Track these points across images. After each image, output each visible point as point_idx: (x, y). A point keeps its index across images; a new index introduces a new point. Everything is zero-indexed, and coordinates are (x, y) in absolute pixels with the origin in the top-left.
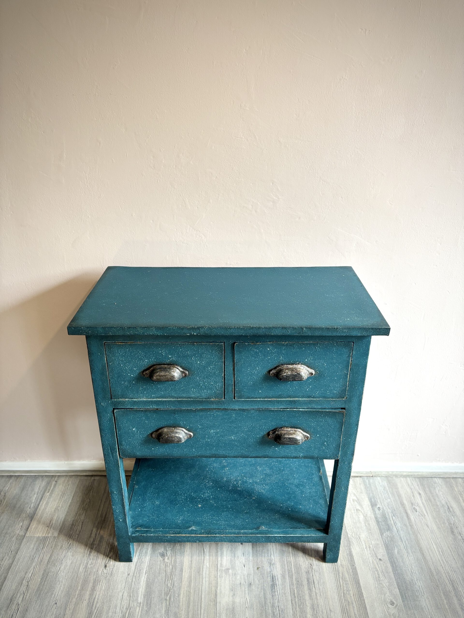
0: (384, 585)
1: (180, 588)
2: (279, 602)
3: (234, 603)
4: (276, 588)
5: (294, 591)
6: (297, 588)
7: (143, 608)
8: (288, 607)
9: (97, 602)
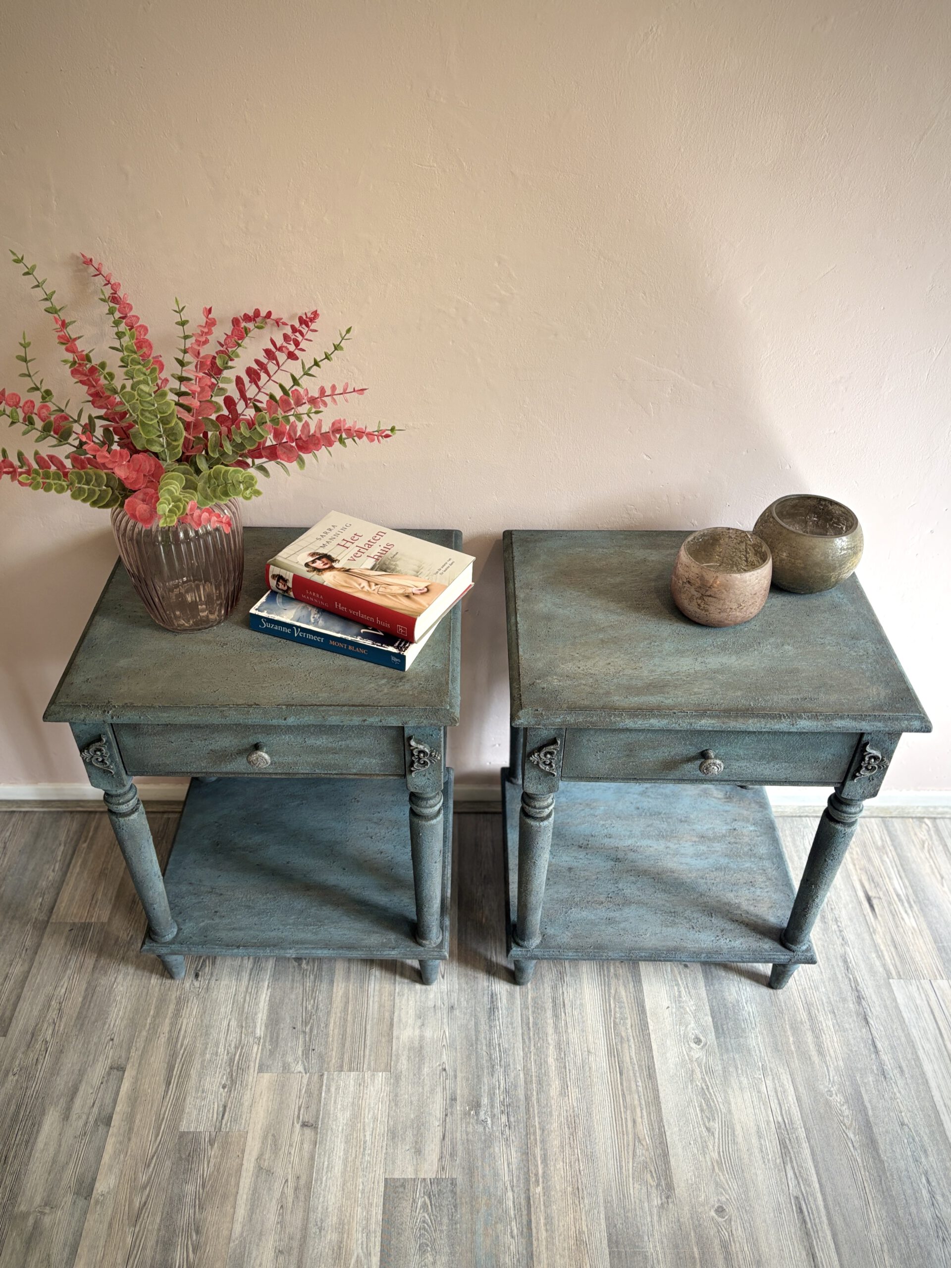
0: (688, 1009)
1: (329, 1013)
2: (500, 1036)
3: (422, 1038)
4: (496, 1013)
5: (529, 1019)
6: (533, 1012)
7: (264, 1045)
8: (516, 1045)
9: (184, 1037)
